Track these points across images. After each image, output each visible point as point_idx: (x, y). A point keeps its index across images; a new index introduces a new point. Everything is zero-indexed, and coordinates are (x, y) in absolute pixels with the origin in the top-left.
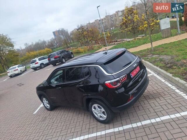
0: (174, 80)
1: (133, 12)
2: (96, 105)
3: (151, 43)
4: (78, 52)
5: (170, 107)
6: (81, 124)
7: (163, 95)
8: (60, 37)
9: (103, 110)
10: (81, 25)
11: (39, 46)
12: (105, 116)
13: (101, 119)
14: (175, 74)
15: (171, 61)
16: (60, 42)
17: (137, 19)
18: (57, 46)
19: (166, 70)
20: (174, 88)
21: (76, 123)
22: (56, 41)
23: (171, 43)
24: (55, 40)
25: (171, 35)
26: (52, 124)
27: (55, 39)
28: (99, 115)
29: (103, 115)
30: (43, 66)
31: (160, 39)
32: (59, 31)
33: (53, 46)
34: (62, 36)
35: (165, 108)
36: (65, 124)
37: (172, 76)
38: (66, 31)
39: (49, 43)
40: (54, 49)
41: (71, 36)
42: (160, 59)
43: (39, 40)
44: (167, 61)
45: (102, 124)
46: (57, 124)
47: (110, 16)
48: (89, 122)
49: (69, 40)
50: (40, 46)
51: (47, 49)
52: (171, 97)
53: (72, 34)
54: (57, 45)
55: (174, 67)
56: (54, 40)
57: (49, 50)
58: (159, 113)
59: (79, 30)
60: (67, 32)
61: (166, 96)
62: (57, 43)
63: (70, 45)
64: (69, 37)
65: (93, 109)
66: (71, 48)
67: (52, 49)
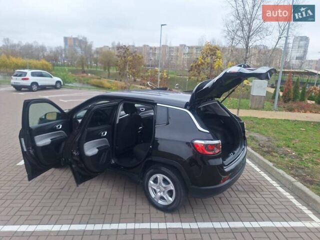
0: (275, 173)
1: (215, 54)
2: (160, 177)
3: (238, 110)
4: (101, 86)
5: (272, 210)
7: (258, 189)
8: (75, 50)
9: (171, 187)
10: (119, 43)
11: (30, 51)
12: (171, 200)
13: (161, 202)
14: (277, 164)
15: (268, 144)
16: (72, 57)
17: (219, 66)
18: (64, 63)
19: (263, 155)
20: (275, 184)
22: (65, 54)
23: (264, 118)
24: (64, 52)
25: (263, 108)
26: (59, 190)
27: (65, 50)
28: (159, 194)
29: (166, 196)
30: (35, 88)
31: (245, 109)
32: (75, 39)
33: (56, 61)
34: (79, 50)
35: (265, 210)
37: (274, 165)
38: (89, 43)
39: (51, 52)
40: (58, 65)
41: (95, 56)
42: (250, 136)
43: (35, 42)
44: (262, 142)
45: (159, 211)
47: (170, 48)
48: (135, 203)
49: (89, 60)
50: (32, 52)
51: (44, 62)
52: (272, 196)
53: (97, 52)
54: (64, 60)
55: (274, 154)
56: (61, 50)
57: (47, 65)
58: (255, 215)
59: (120, 50)
60: (90, 47)
61: (265, 193)
62: (66, 57)
63: (89, 69)
64: (91, 55)
65: (151, 182)
66: (89, 75)
67: (54, 65)
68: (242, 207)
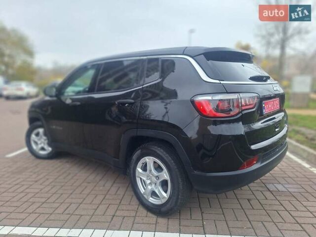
2: (149, 160)
6: (97, 201)
9: (165, 175)
12: (166, 195)
13: (152, 200)
21: (86, 195)
26: (31, 183)
28: (149, 187)
29: (159, 190)
36: (60, 192)
45: (150, 214)
46: (42, 187)
48: (119, 201)
65: (139, 170)
68: (284, 214)
